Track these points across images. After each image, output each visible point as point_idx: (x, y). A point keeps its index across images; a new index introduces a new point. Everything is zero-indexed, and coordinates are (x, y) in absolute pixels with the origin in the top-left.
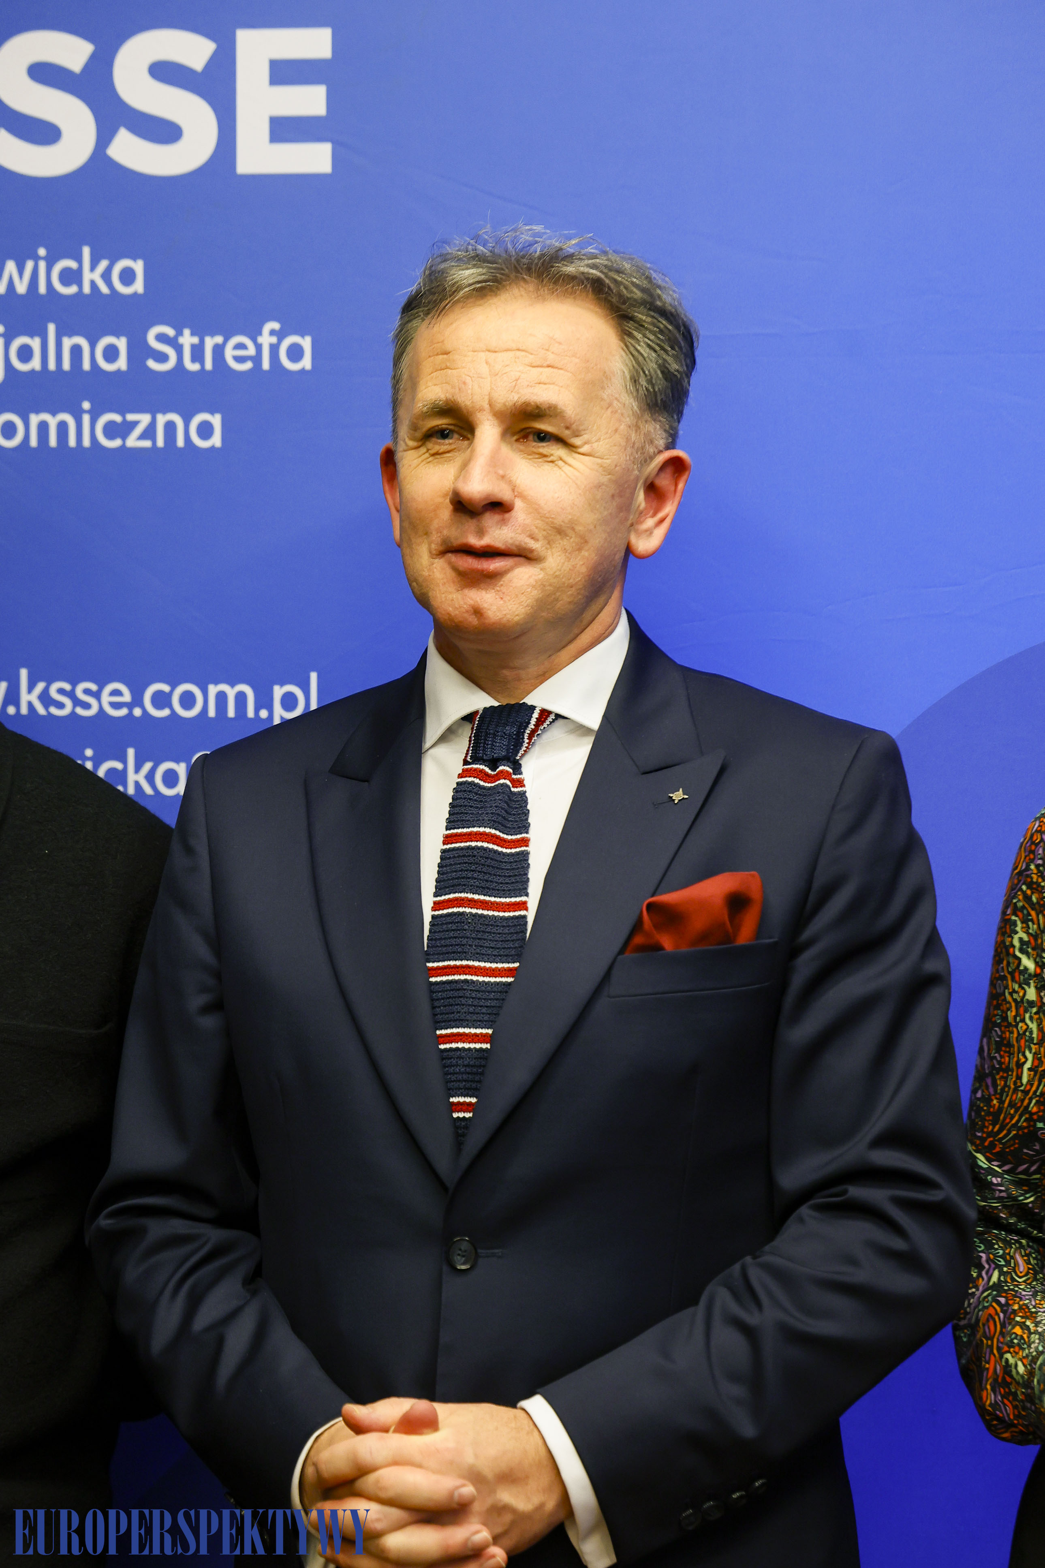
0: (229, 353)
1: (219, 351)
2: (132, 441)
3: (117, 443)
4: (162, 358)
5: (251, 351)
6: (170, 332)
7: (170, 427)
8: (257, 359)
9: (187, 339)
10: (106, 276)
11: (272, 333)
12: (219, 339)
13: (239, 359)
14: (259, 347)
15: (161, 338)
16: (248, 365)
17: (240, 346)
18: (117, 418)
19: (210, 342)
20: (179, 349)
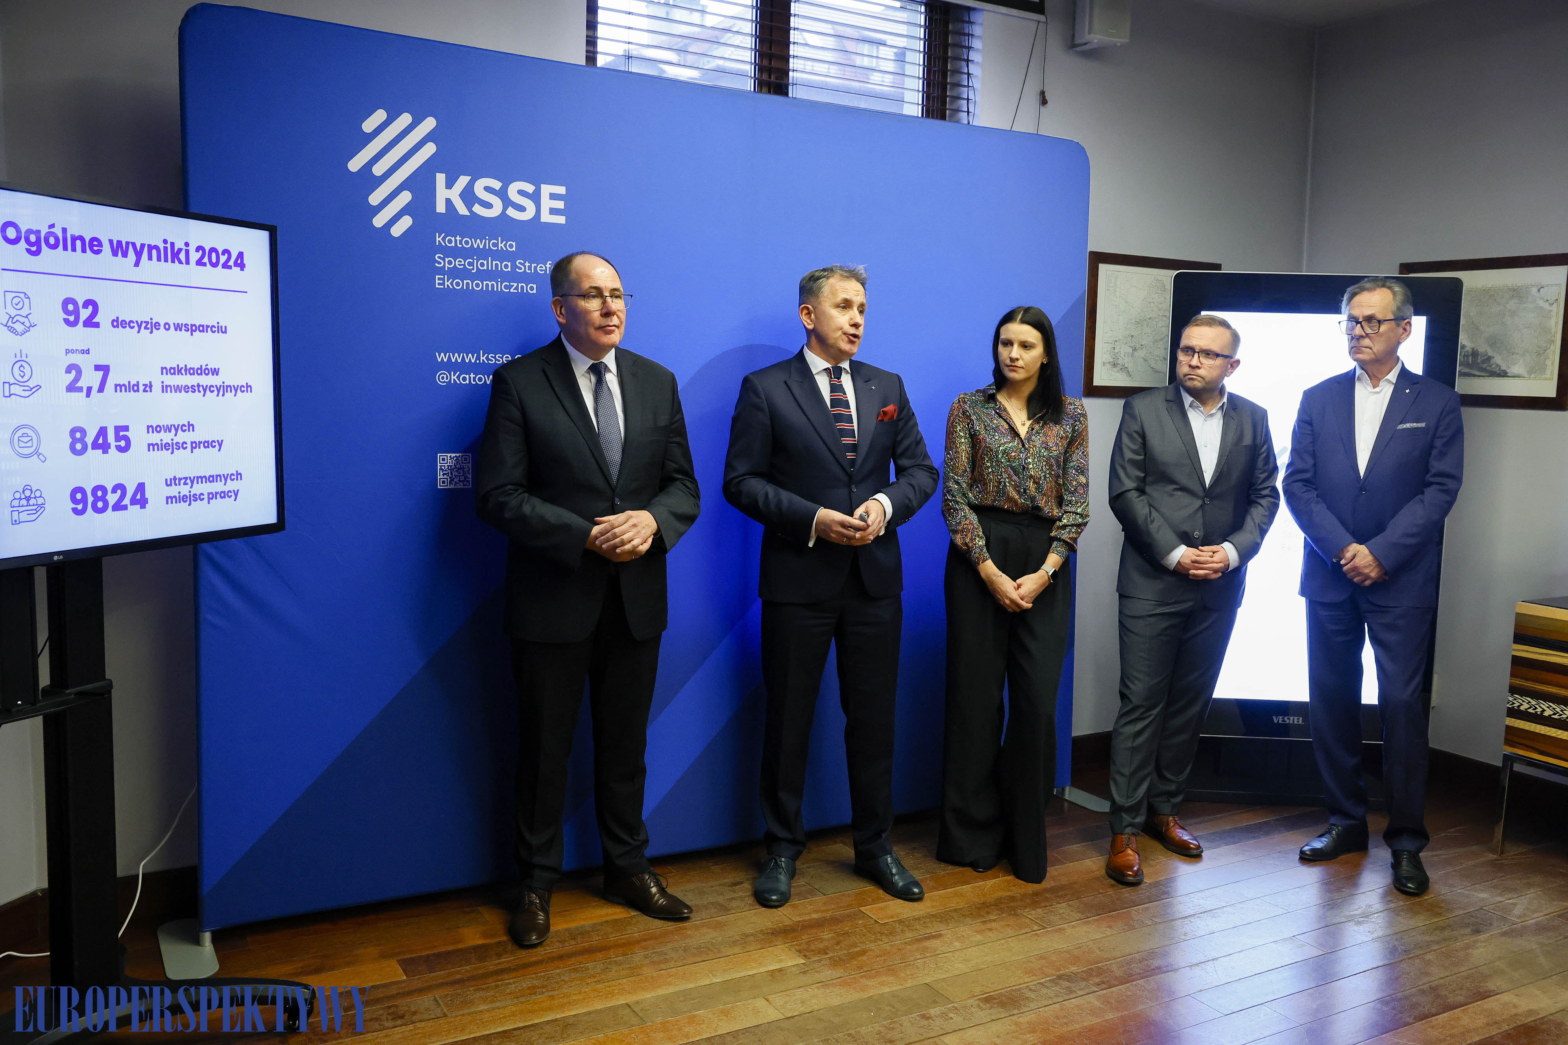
0: (538, 269)
1: (535, 268)
2: (512, 290)
3: (508, 290)
4: (521, 269)
5: (544, 268)
6: (523, 262)
7: (522, 287)
8: (546, 270)
9: (527, 264)
10: (505, 245)
11: (550, 264)
12: (536, 265)
13: (541, 270)
14: (546, 267)
15: (520, 263)
16: (543, 272)
17: (541, 267)
18: (508, 284)
19: (533, 265)
20: (525, 266)
